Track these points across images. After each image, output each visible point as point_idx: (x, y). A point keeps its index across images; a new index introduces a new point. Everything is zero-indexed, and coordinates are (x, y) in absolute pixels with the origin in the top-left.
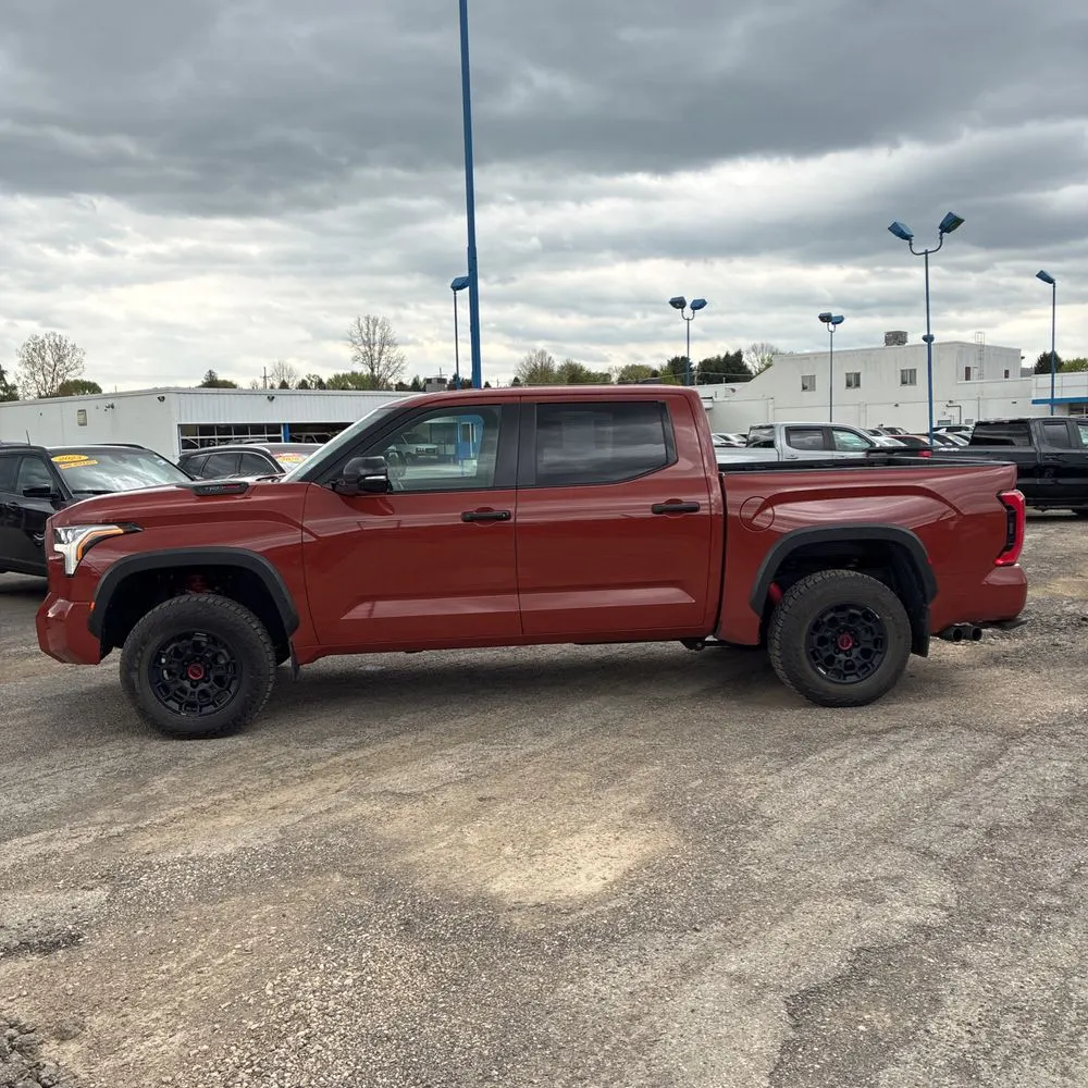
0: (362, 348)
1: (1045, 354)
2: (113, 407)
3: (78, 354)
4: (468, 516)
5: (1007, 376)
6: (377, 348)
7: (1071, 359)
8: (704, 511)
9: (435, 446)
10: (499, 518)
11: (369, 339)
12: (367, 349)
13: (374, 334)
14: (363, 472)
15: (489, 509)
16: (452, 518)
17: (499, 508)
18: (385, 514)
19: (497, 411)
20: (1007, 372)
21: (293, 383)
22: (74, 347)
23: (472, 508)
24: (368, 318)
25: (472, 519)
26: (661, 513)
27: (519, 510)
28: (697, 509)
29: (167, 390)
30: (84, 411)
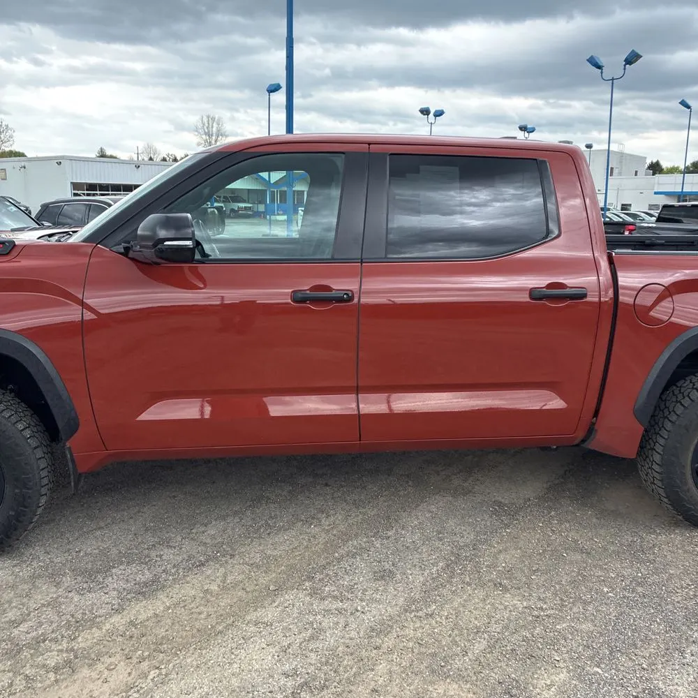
0: (204, 137)
1: (652, 163)
2: (25, 168)
3: (9, 131)
4: (299, 295)
5: (636, 175)
6: (214, 138)
7: (669, 167)
8: (592, 298)
9: (250, 205)
10: (340, 300)
11: (209, 132)
12: (208, 137)
13: (212, 127)
14: (162, 233)
15: (328, 289)
16: (280, 294)
17: (340, 285)
18: (193, 287)
19: (340, 161)
20: (636, 172)
21: (158, 159)
22: (7, 126)
23: (305, 286)
24: (208, 117)
25: (303, 301)
26: (540, 299)
27: (365, 287)
28: (585, 296)
29: (63, 157)
30: (5, 170)
